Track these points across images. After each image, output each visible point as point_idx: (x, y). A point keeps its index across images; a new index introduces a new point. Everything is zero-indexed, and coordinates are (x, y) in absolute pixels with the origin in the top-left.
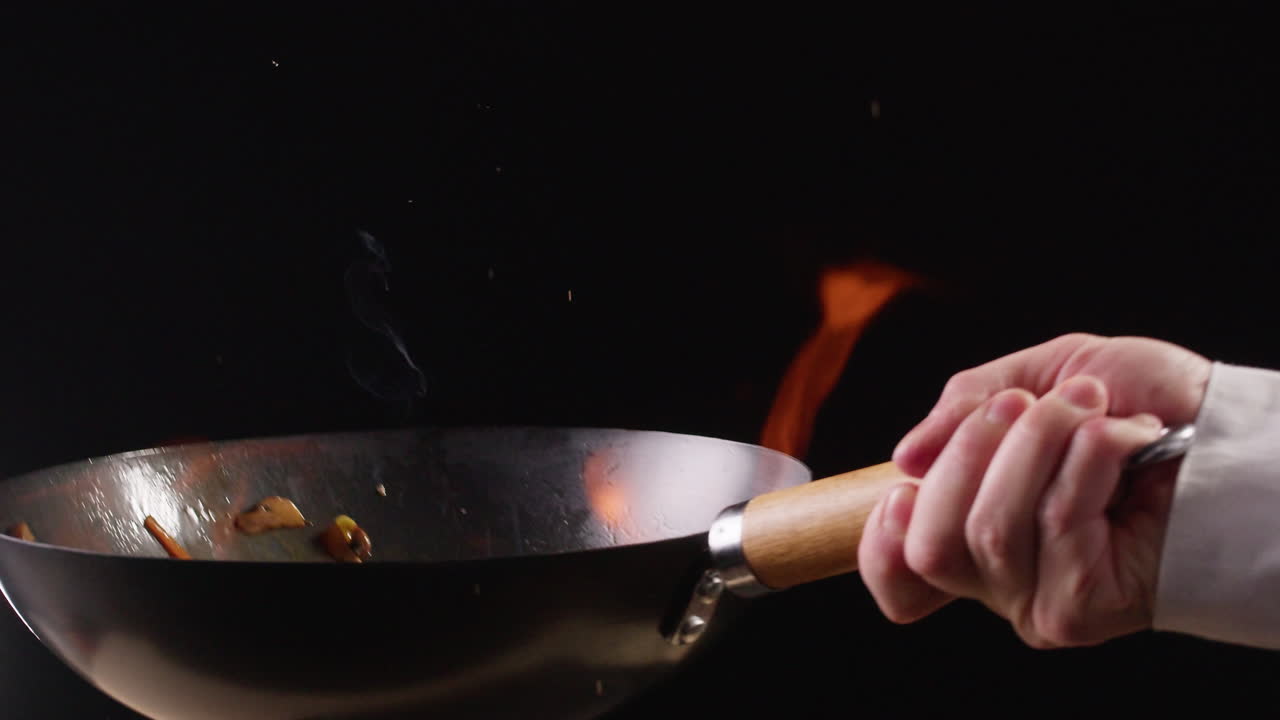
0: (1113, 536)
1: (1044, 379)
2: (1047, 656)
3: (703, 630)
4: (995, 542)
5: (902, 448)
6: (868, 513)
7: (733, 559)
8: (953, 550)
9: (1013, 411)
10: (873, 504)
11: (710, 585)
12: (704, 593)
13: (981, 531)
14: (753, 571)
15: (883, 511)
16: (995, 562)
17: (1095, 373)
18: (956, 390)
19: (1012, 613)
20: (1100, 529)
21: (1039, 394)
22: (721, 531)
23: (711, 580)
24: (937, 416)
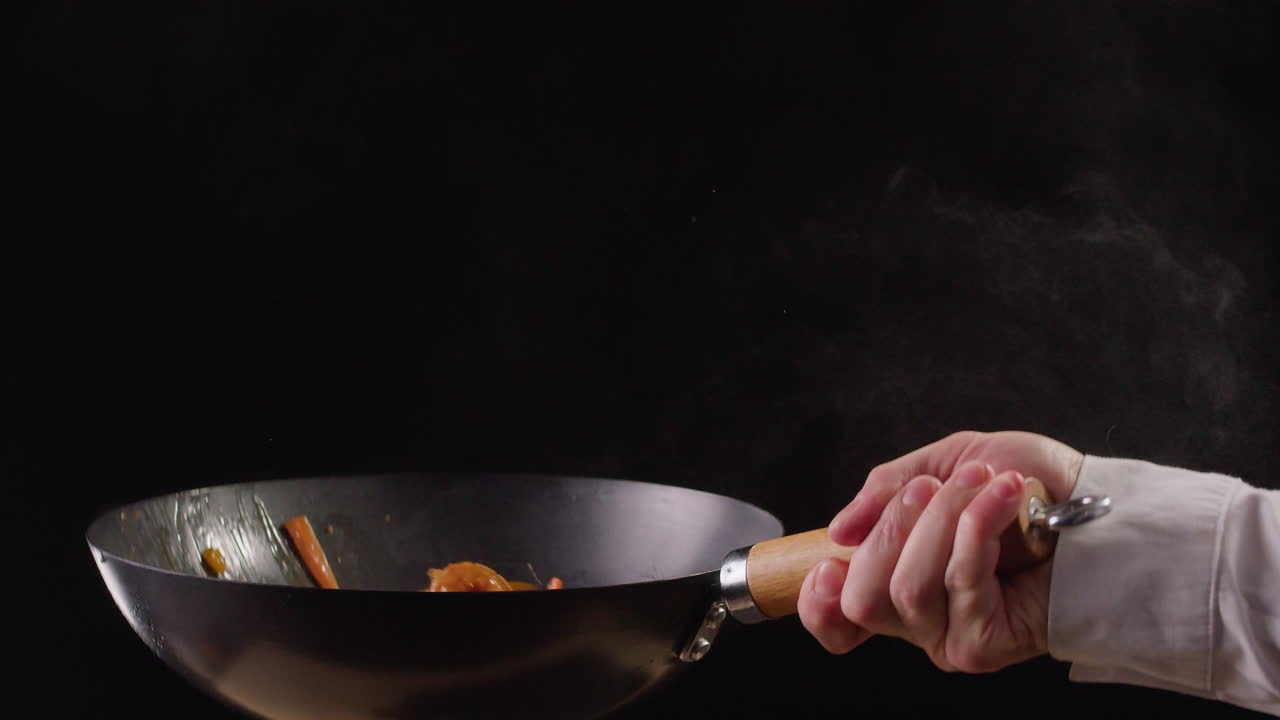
0: (1004, 591)
1: (944, 468)
2: (958, 676)
3: (708, 649)
4: (910, 599)
5: (837, 523)
6: (803, 579)
7: (740, 592)
8: (880, 603)
9: (925, 497)
10: (806, 572)
11: (716, 614)
12: (711, 619)
13: (901, 589)
14: (753, 600)
15: (815, 578)
16: (910, 613)
17: (989, 459)
18: (877, 479)
19: (928, 648)
20: (993, 585)
21: (943, 481)
22: (729, 571)
23: (717, 610)
24: (861, 499)
